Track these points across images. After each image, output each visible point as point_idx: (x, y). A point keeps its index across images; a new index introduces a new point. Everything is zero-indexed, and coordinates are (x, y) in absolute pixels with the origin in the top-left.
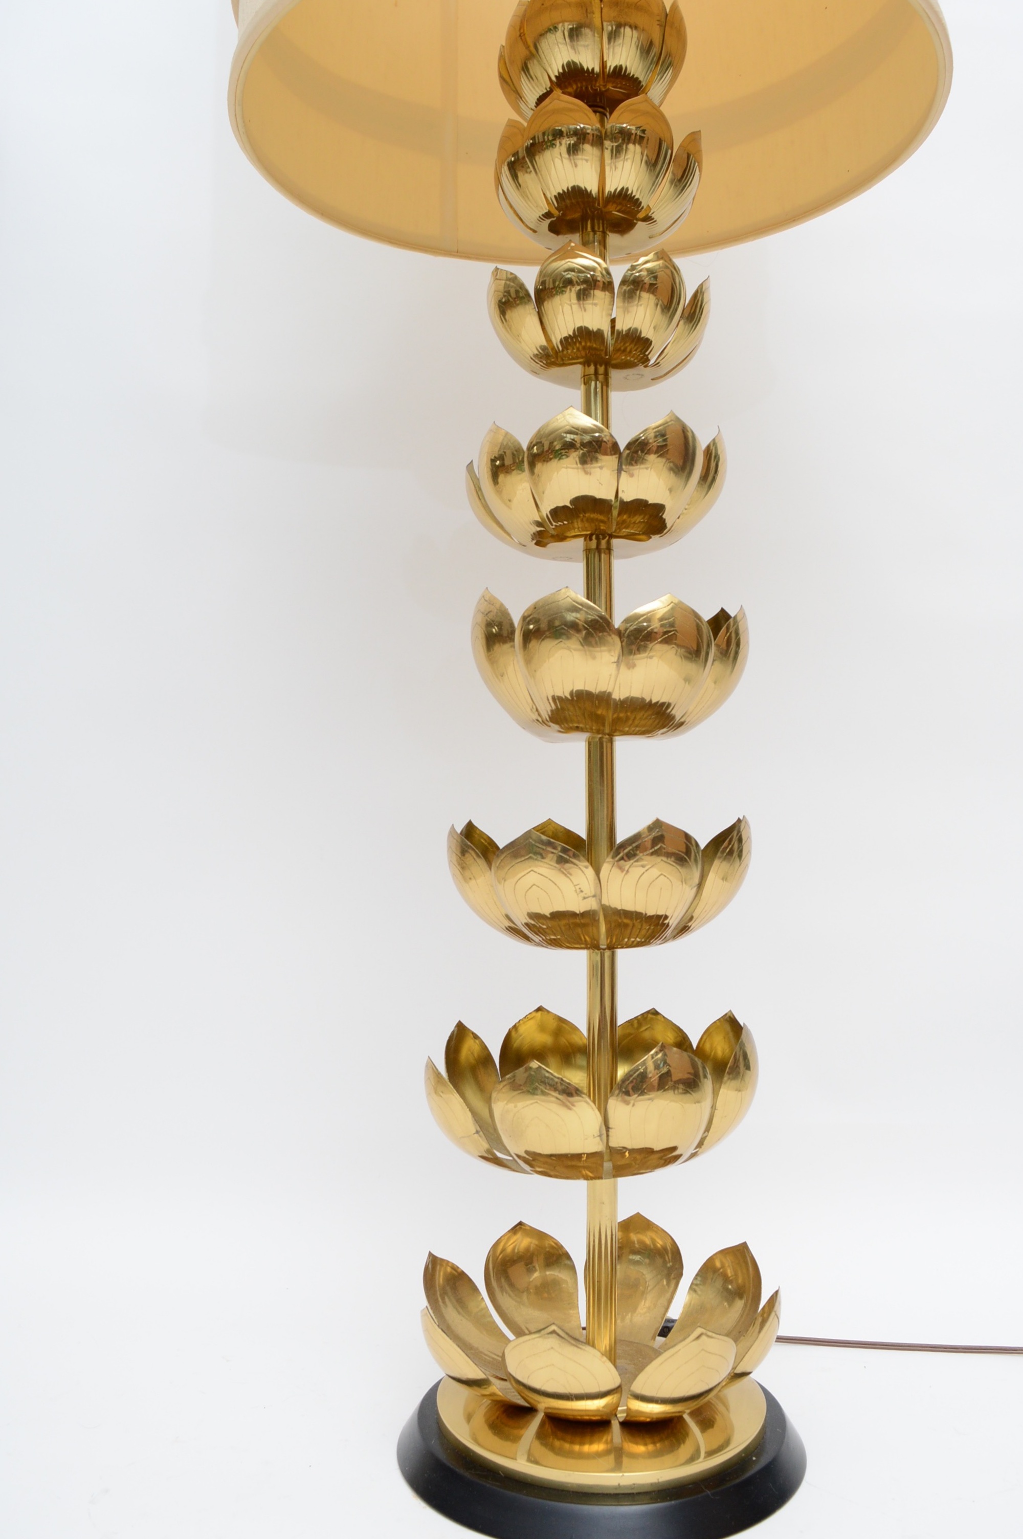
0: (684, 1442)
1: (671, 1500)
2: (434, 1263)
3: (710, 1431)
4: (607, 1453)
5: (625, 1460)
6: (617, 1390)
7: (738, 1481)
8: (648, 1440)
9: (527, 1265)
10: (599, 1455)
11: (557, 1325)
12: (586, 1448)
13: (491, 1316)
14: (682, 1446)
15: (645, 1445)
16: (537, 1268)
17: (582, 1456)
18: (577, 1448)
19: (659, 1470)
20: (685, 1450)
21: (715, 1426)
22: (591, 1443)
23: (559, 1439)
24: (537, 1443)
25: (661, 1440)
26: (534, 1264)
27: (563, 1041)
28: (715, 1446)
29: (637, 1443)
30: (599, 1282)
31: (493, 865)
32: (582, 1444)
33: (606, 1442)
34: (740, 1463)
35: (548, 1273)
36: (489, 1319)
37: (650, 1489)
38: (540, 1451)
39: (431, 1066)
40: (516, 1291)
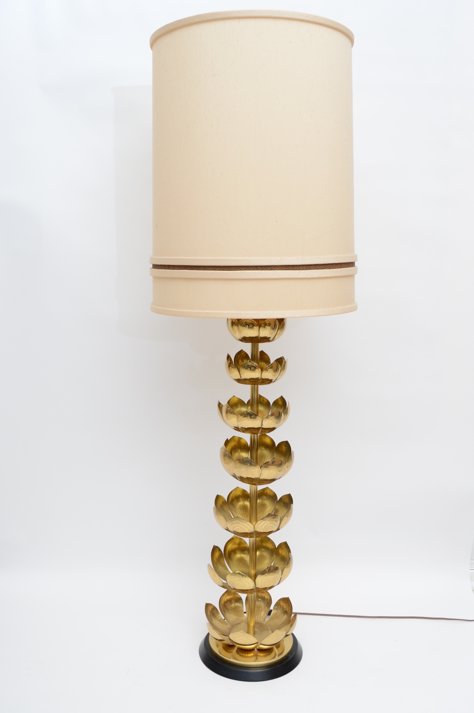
0: (272, 652)
1: (269, 668)
2: (207, 605)
3: (279, 648)
4: (254, 656)
5: (258, 658)
6: (257, 643)
7: (285, 662)
8: (263, 652)
9: (230, 602)
10: (251, 657)
11: (243, 630)
12: (249, 655)
13: (221, 617)
14: (272, 653)
15: (263, 654)
16: (233, 602)
17: (247, 657)
18: (246, 655)
19: (266, 661)
20: (273, 654)
21: (280, 647)
22: (250, 654)
23: (242, 653)
24: (236, 654)
25: (267, 652)
26: (232, 602)
27: (242, 546)
28: (280, 653)
29: (261, 654)
30: (251, 608)
31: (227, 522)
32: (248, 654)
33: (253, 653)
34: (286, 657)
35: (236, 604)
36: (221, 618)
37: (264, 665)
38: (237, 656)
39: (209, 565)
40: (227, 609)
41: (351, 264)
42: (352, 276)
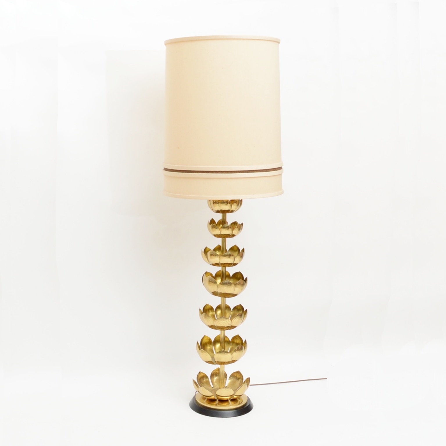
40: (202, 383)
41: (280, 168)
42: (281, 175)
